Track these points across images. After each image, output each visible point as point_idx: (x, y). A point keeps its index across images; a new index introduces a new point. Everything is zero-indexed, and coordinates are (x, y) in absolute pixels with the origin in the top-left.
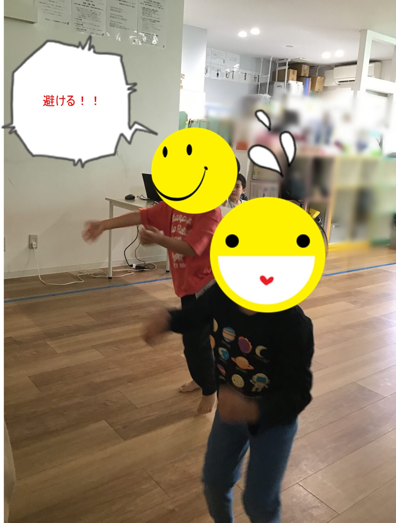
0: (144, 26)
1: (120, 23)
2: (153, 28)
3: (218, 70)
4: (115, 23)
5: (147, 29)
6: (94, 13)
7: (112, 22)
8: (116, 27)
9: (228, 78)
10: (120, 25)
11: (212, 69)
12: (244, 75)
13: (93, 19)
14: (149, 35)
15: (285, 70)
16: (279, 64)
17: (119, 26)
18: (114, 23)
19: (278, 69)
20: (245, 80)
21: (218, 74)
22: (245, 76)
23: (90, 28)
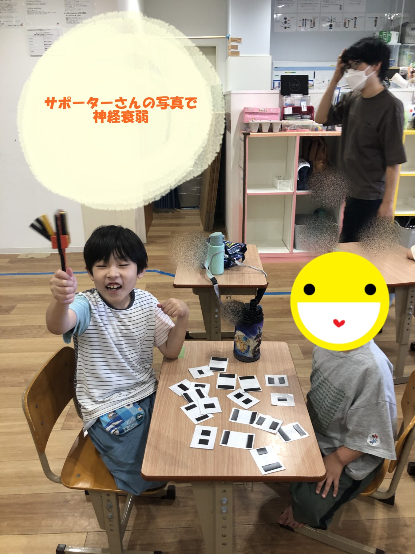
0: (68, 5)
1: (38, 9)
2: (78, 5)
3: (331, 20)
4: (34, 9)
5: (71, 9)
6: (8, 6)
7: (29, 10)
8: (34, 14)
9: (347, 27)
10: (38, 10)
11: (323, 20)
12: (374, 19)
13: (9, 11)
14: (75, 14)
17: (38, 13)
18: (32, 10)
20: (375, 26)
22: (376, 21)
23: (7, 21)
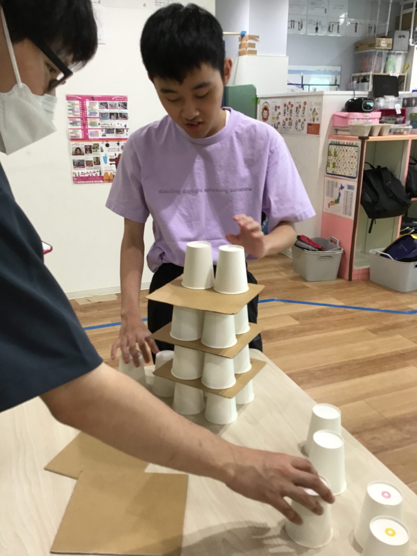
3: (317, 23)
9: (331, 32)
11: (310, 23)
12: (354, 25)
15: (411, 13)
16: (404, 6)
19: (403, 12)
20: (356, 31)
21: (317, 29)
22: (356, 27)
